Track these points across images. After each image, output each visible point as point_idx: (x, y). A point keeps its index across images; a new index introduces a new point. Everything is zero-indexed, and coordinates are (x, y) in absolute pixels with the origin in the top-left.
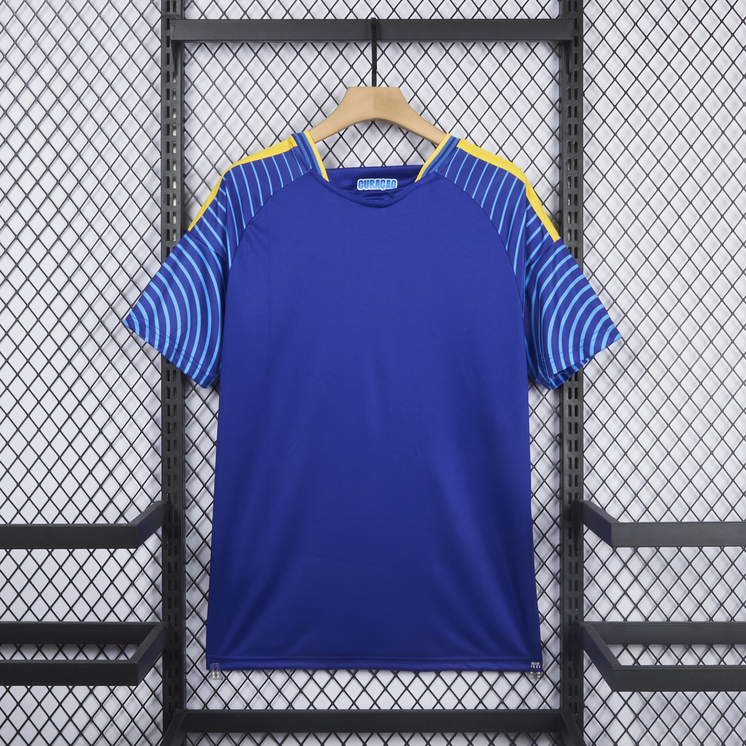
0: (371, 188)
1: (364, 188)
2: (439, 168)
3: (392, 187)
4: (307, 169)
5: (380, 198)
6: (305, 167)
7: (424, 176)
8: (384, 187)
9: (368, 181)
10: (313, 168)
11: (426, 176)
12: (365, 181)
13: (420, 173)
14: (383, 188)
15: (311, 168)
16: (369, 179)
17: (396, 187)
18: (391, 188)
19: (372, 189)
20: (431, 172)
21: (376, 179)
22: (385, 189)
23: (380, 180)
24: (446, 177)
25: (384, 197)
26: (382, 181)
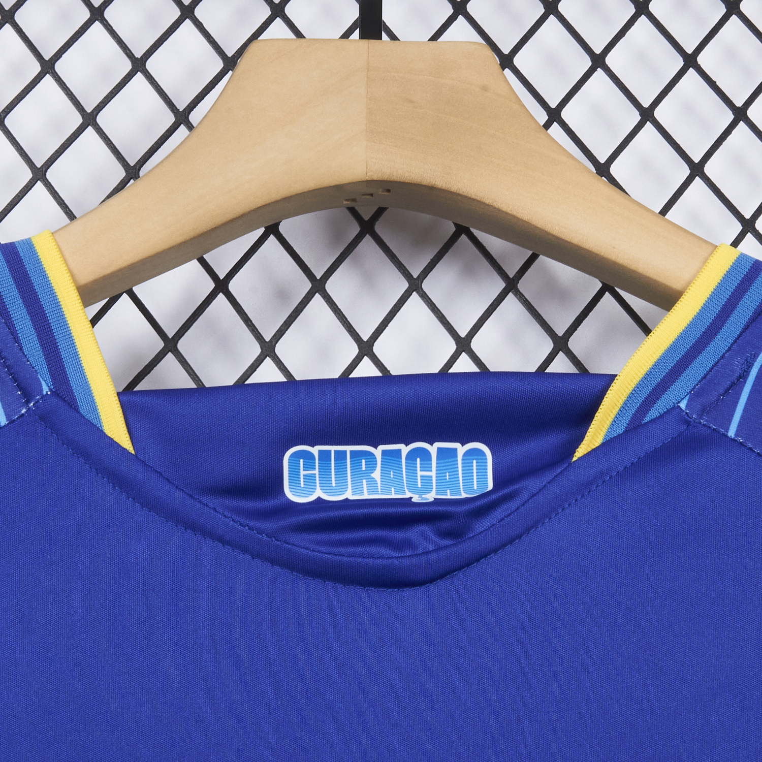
0: (357, 489)
1: (319, 493)
2: (695, 395)
3: (467, 489)
4: (27, 396)
5: (398, 535)
6: (20, 387)
7: (620, 430)
8: (427, 487)
9: (341, 456)
10: (55, 393)
11: (626, 432)
12: (324, 456)
13: (599, 416)
14: (420, 492)
15: (45, 389)
16: (348, 448)
17: (490, 486)
18: (464, 495)
19: (366, 496)
20: (653, 414)
21: (382, 447)
22: (430, 497)
23: (405, 449)
24: (732, 433)
25: (413, 533)
26: (412, 455)
